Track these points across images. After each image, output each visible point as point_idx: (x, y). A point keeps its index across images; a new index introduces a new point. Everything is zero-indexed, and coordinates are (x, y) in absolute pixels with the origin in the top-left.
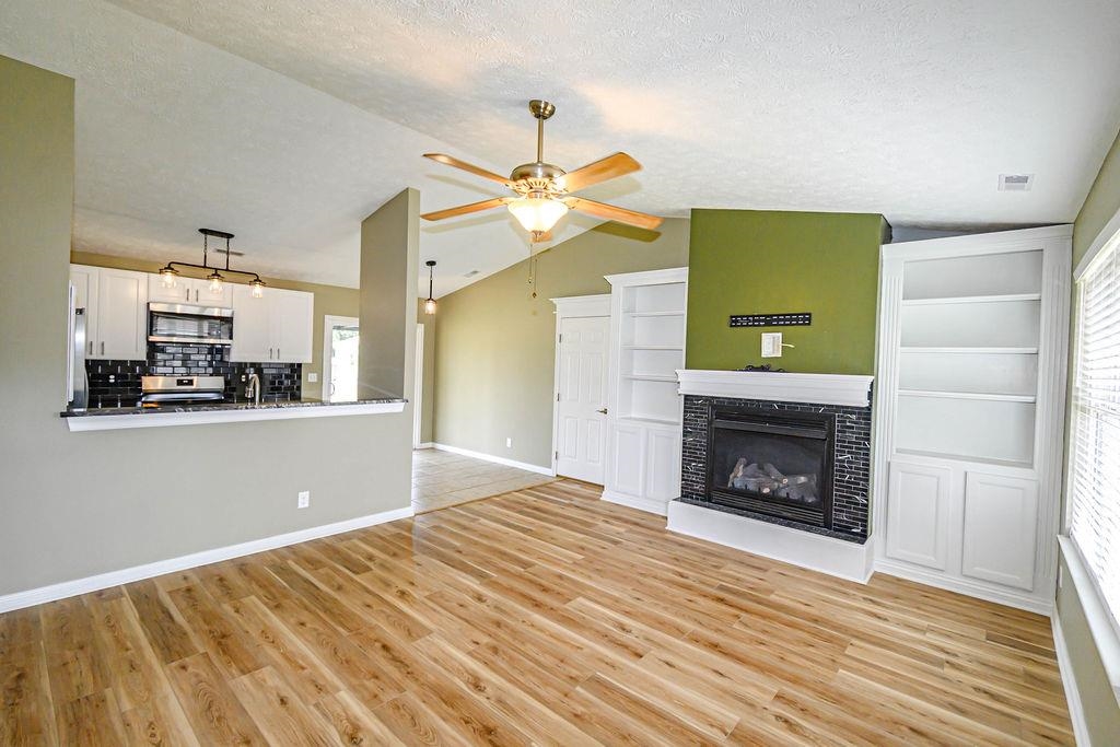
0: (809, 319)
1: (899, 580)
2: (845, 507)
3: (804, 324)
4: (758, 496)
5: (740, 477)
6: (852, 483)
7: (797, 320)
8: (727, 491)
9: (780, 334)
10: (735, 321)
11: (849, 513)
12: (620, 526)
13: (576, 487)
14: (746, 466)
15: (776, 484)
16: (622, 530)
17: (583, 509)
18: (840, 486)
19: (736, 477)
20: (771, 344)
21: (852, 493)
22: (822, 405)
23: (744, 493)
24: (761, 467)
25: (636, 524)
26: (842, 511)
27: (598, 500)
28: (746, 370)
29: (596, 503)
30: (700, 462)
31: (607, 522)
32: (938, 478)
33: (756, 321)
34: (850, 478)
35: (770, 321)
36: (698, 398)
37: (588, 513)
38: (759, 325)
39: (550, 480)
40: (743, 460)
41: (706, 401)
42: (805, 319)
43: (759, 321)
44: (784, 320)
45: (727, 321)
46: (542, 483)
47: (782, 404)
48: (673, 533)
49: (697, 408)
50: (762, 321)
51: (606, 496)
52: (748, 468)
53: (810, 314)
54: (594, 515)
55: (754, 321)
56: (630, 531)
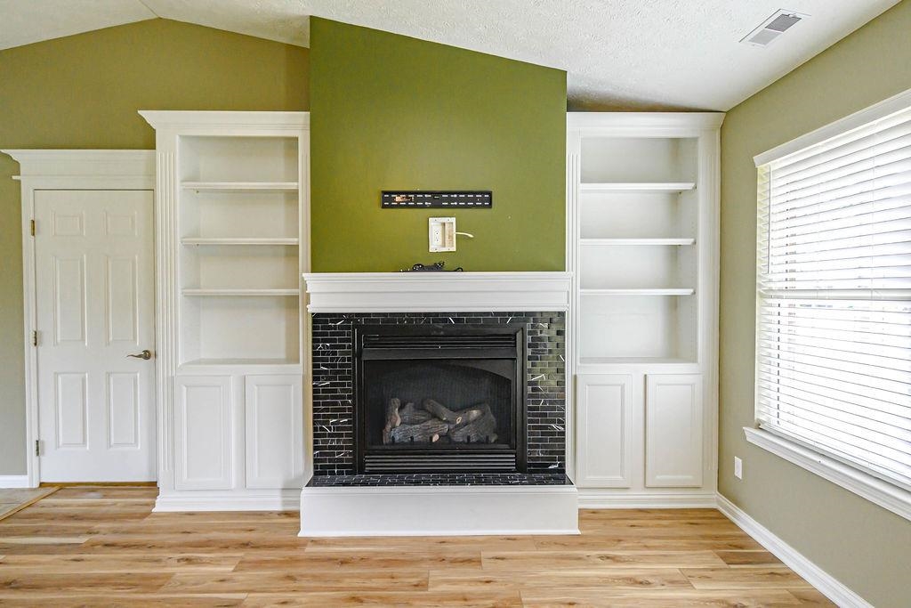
0: (490, 200)
1: (594, 512)
2: (540, 440)
3: (483, 206)
4: (427, 449)
5: (399, 426)
6: (547, 409)
7: (474, 200)
8: (384, 452)
9: (453, 220)
10: (387, 199)
11: (545, 446)
12: (217, 562)
13: (92, 499)
14: (401, 408)
15: (446, 427)
16: (227, 569)
17: (126, 546)
18: (534, 415)
19: (394, 427)
20: (441, 233)
21: (547, 421)
22: (510, 314)
23: (411, 448)
24: (420, 407)
25: (245, 545)
26: (537, 446)
27: (148, 514)
28: (414, 271)
29: (147, 522)
30: (342, 416)
31: (189, 561)
32: (623, 387)
33: (420, 199)
34: (544, 403)
35: (438, 200)
36: (336, 317)
37: (139, 554)
38: (424, 207)
39: (30, 498)
40: (397, 401)
41: (348, 321)
42: (484, 199)
43: (424, 200)
44: (458, 200)
45: (377, 199)
46: (8, 510)
47: (460, 317)
48: (315, 542)
49: (332, 334)
50: (428, 200)
51: (165, 503)
52: (405, 412)
53: (490, 193)
54: (156, 554)
55: (417, 200)
56: (242, 565)
